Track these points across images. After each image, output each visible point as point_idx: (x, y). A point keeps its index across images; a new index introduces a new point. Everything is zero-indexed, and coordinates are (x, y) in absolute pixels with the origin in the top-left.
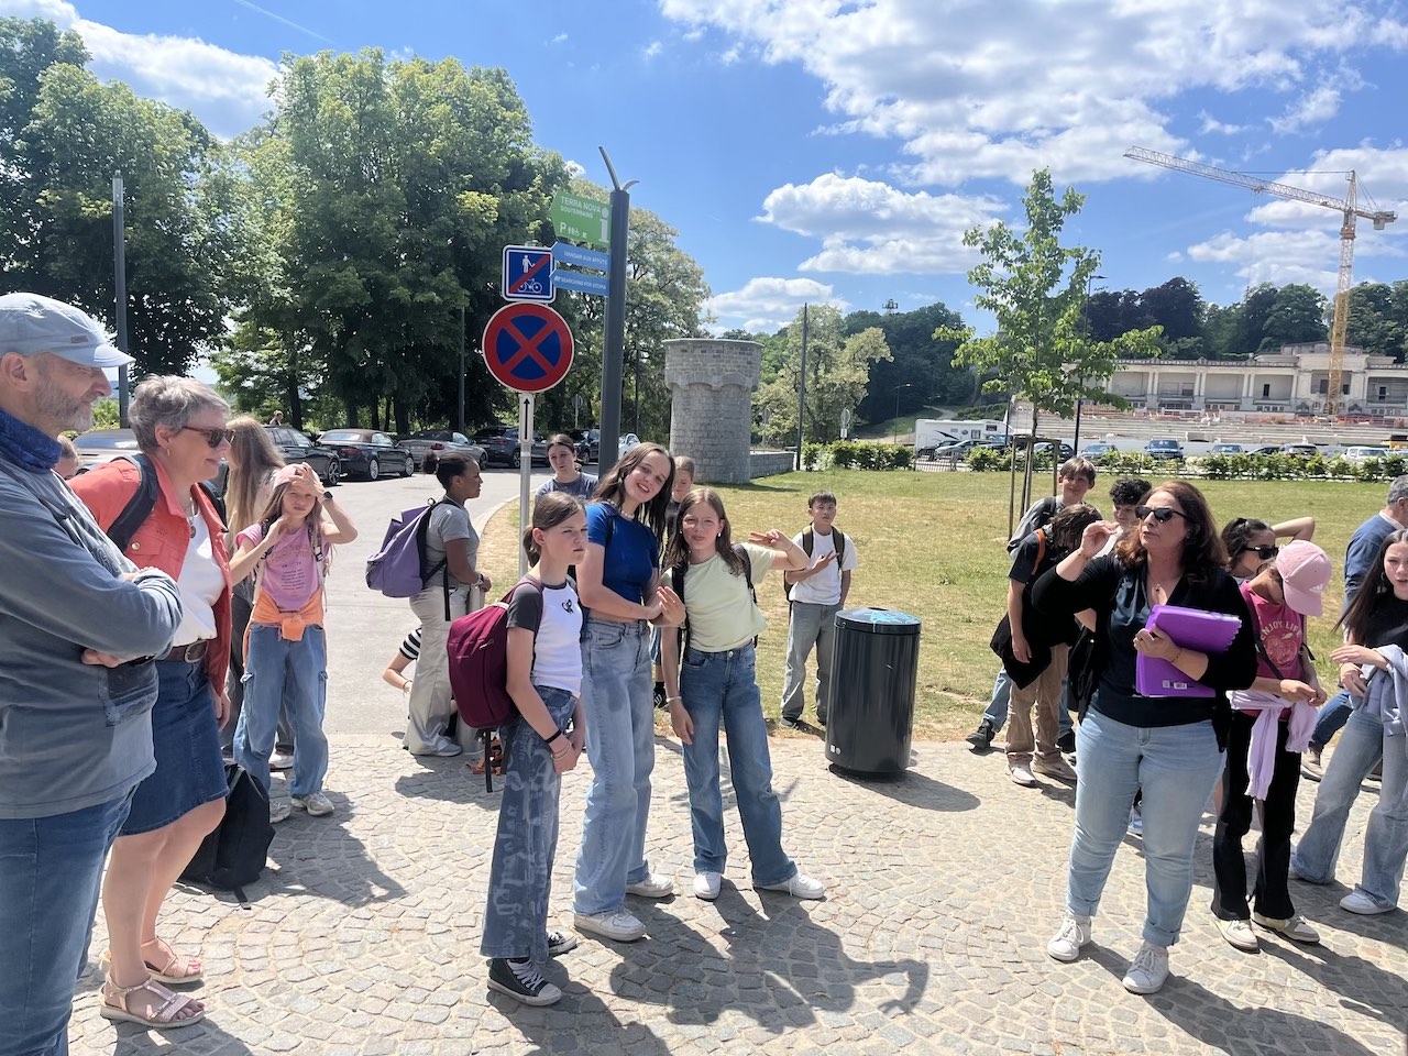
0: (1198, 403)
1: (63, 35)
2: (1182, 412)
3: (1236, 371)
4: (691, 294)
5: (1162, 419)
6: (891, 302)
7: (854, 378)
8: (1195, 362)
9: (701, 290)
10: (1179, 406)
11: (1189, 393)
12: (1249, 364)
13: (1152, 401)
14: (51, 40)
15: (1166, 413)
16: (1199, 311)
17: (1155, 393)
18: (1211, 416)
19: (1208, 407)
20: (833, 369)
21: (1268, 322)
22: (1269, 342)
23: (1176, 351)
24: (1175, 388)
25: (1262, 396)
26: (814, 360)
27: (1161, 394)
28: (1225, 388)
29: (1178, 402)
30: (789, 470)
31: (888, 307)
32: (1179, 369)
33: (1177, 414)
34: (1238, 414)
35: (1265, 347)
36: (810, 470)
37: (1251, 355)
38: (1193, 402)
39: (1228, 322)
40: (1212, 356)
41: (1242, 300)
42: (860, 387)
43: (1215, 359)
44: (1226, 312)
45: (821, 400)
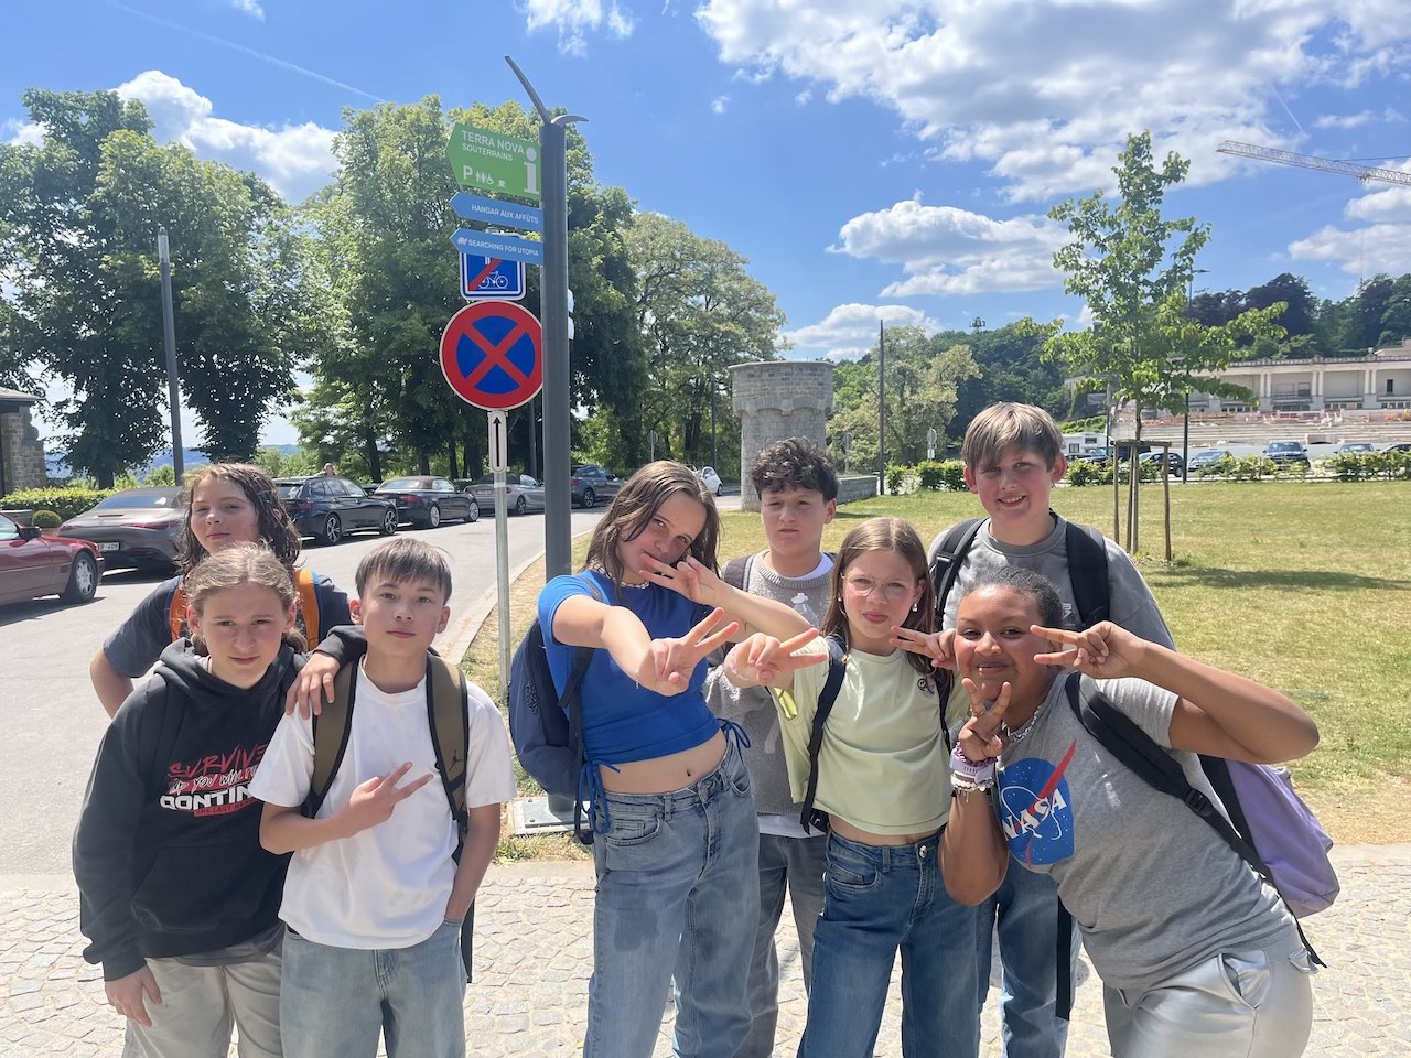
0: (1317, 402)
1: (126, 105)
2: (1300, 413)
3: (1356, 367)
4: (765, 322)
5: (1277, 422)
6: (977, 320)
7: (942, 398)
8: (1310, 361)
9: (775, 316)
10: (1296, 407)
11: (1306, 393)
12: (1369, 359)
13: (1265, 404)
14: (115, 110)
15: (1282, 416)
16: (1311, 307)
17: (1269, 395)
18: (1332, 416)
19: (1327, 406)
20: (919, 390)
21: (1387, 314)
22: (1388, 336)
23: (1288, 350)
24: (1289, 388)
25: (1385, 392)
26: (898, 381)
27: (1275, 396)
28: (1344, 386)
29: (1295, 403)
30: (873, 495)
31: (975, 325)
32: (1295, 368)
33: (1294, 416)
34: (1360, 412)
35: (1384, 341)
36: (896, 494)
37: (1370, 350)
38: (1311, 402)
39: (1343, 317)
40: (1328, 353)
41: (1356, 293)
42: (949, 407)
43: (1331, 356)
44: (1340, 307)
45: (908, 422)
